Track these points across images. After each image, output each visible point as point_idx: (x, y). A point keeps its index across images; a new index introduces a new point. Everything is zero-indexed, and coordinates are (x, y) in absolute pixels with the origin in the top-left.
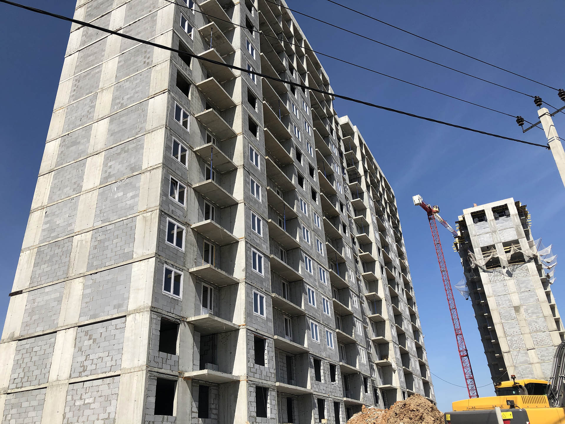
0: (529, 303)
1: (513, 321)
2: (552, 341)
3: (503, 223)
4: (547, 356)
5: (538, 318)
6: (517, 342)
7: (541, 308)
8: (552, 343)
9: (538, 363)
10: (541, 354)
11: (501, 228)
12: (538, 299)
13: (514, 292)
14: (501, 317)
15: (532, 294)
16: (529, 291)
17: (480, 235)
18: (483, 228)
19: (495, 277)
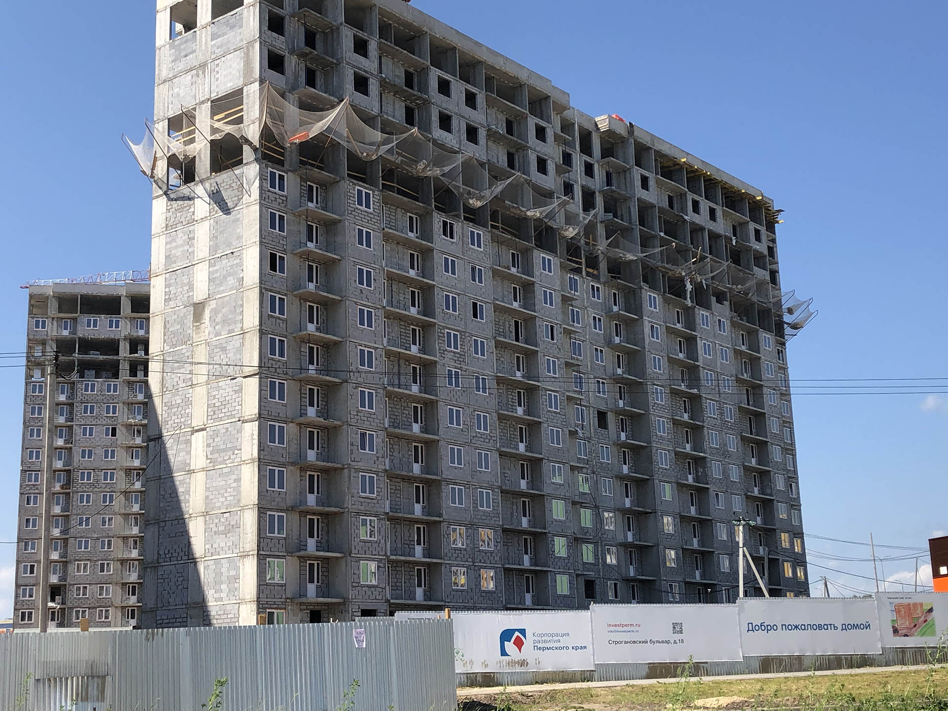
0: (223, 291)
1: (184, 346)
2: (241, 405)
3: (225, 34)
4: (224, 450)
5: (230, 339)
6: (180, 409)
7: (242, 306)
8: (240, 411)
9: (203, 469)
10: (215, 444)
11: (219, 52)
12: (243, 277)
13: (202, 261)
14: (164, 335)
15: (235, 262)
16: (232, 253)
17: (175, 77)
18: (183, 54)
19: (178, 214)
